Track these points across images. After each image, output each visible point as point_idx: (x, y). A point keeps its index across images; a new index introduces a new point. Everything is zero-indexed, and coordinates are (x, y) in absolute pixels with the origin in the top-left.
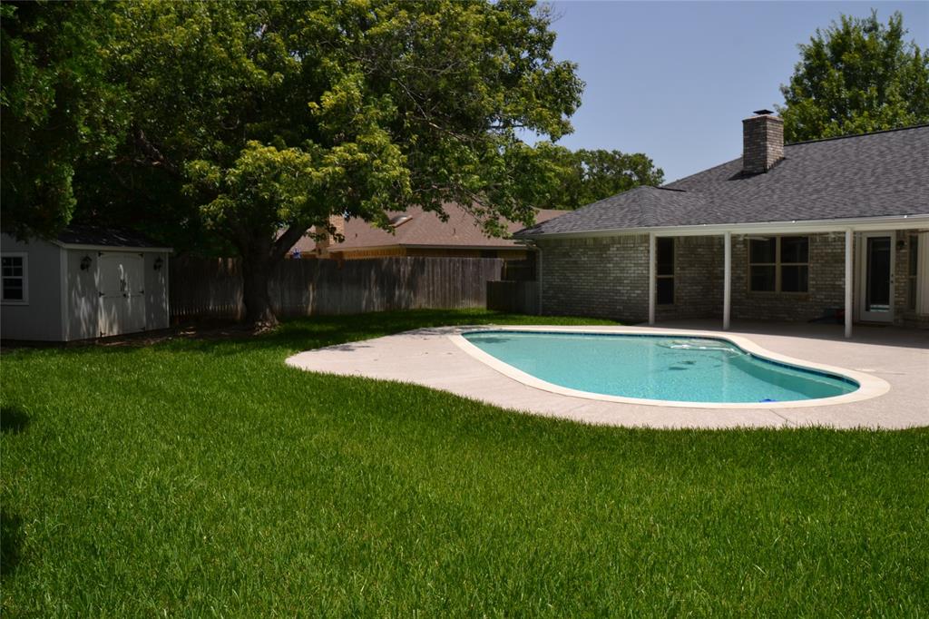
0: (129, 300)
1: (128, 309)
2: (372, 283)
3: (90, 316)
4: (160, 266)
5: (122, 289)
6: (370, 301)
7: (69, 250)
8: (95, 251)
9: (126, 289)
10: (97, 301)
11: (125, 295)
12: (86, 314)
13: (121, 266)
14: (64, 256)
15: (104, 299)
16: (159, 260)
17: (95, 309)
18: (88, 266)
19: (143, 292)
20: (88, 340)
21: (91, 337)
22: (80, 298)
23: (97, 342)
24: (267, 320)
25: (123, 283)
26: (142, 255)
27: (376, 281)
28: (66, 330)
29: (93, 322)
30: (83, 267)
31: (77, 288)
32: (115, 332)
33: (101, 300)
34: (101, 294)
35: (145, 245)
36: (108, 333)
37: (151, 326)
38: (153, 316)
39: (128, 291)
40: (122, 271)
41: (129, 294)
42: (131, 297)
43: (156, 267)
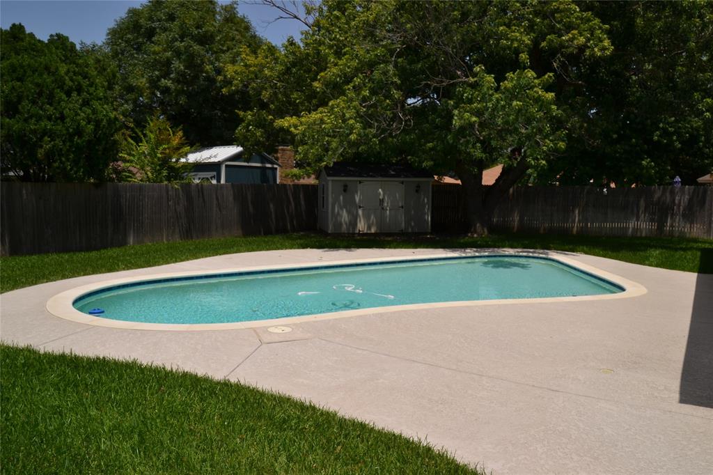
1: (386, 217)
3: (350, 222)
5: (381, 205)
7: (332, 181)
8: (357, 181)
9: (385, 205)
10: (357, 212)
12: (347, 219)
13: (380, 190)
14: (330, 184)
15: (363, 210)
17: (355, 217)
18: (349, 190)
19: (402, 207)
20: (348, 234)
21: (351, 232)
22: (342, 209)
23: (355, 235)
28: (329, 227)
29: (354, 223)
30: (344, 191)
31: (339, 204)
33: (360, 212)
34: (360, 207)
35: (406, 177)
36: (365, 232)
37: (410, 230)
38: (413, 224)
39: (387, 206)
40: (382, 193)
41: (388, 208)
42: (390, 210)
43: (417, 191)
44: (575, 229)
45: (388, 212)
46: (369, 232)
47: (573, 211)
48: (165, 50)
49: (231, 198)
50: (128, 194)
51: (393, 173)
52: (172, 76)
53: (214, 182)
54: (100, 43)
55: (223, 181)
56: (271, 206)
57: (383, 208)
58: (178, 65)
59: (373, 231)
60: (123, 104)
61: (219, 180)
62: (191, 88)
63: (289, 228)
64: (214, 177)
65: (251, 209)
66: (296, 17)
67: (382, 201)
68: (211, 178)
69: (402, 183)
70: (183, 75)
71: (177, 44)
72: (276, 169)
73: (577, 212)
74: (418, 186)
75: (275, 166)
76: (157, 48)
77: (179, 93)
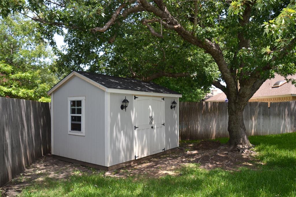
0: (155, 130)
1: (154, 136)
2: (286, 115)
3: (127, 146)
4: (174, 107)
5: (151, 123)
6: (285, 126)
7: (111, 94)
9: (153, 123)
10: (133, 133)
11: (152, 127)
13: (150, 107)
14: (108, 98)
16: (174, 103)
17: (131, 140)
18: (126, 107)
19: (164, 125)
20: (126, 163)
23: (132, 163)
24: (245, 143)
25: (151, 118)
26: (163, 99)
27: (288, 115)
28: (108, 159)
29: (130, 149)
30: (122, 107)
31: (117, 124)
32: (145, 155)
33: (136, 132)
34: (135, 128)
36: (140, 156)
37: (168, 147)
38: (169, 140)
40: (151, 110)
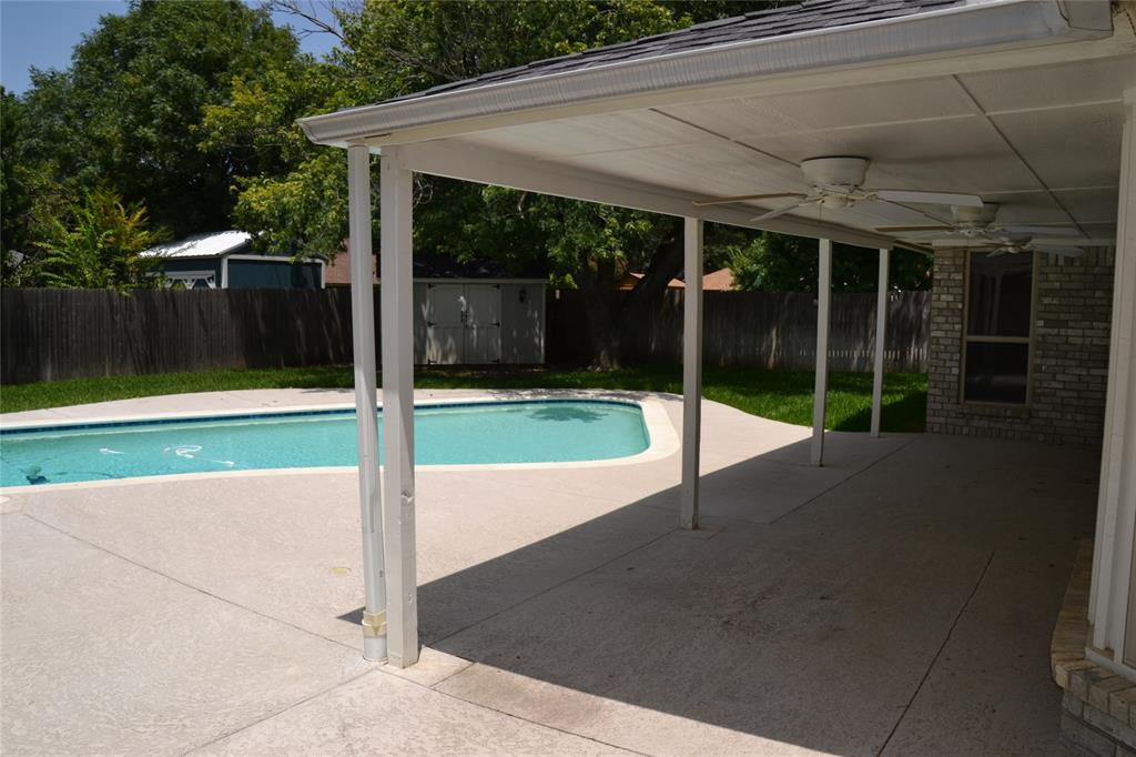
1: (472, 341)
5: (464, 321)
8: (425, 284)
10: (425, 331)
13: (462, 298)
15: (434, 329)
17: (421, 340)
19: (498, 324)
21: (416, 363)
23: (425, 368)
29: (420, 351)
34: (430, 325)
35: (503, 277)
36: (439, 362)
37: (511, 361)
38: (515, 351)
39: (474, 323)
40: (465, 303)
41: (475, 326)
42: (478, 328)
43: (522, 299)
44: (772, 360)
45: (475, 332)
46: (444, 363)
47: (769, 332)
48: (146, 83)
49: (226, 311)
50: (41, 305)
51: (484, 271)
52: (155, 122)
53: (212, 285)
54: (63, 70)
55: (224, 285)
56: (299, 322)
57: (466, 327)
58: (163, 106)
59: (451, 361)
60: (86, 165)
61: (219, 283)
62: (183, 140)
63: (331, 356)
64: (212, 278)
65: (262, 328)
66: (330, 30)
67: (464, 316)
68: (209, 279)
69: (498, 286)
70: (171, 118)
71: (162, 73)
72: (320, 264)
73: (774, 332)
74: (523, 292)
75: (318, 261)
76: (131, 79)
77: (166, 147)
